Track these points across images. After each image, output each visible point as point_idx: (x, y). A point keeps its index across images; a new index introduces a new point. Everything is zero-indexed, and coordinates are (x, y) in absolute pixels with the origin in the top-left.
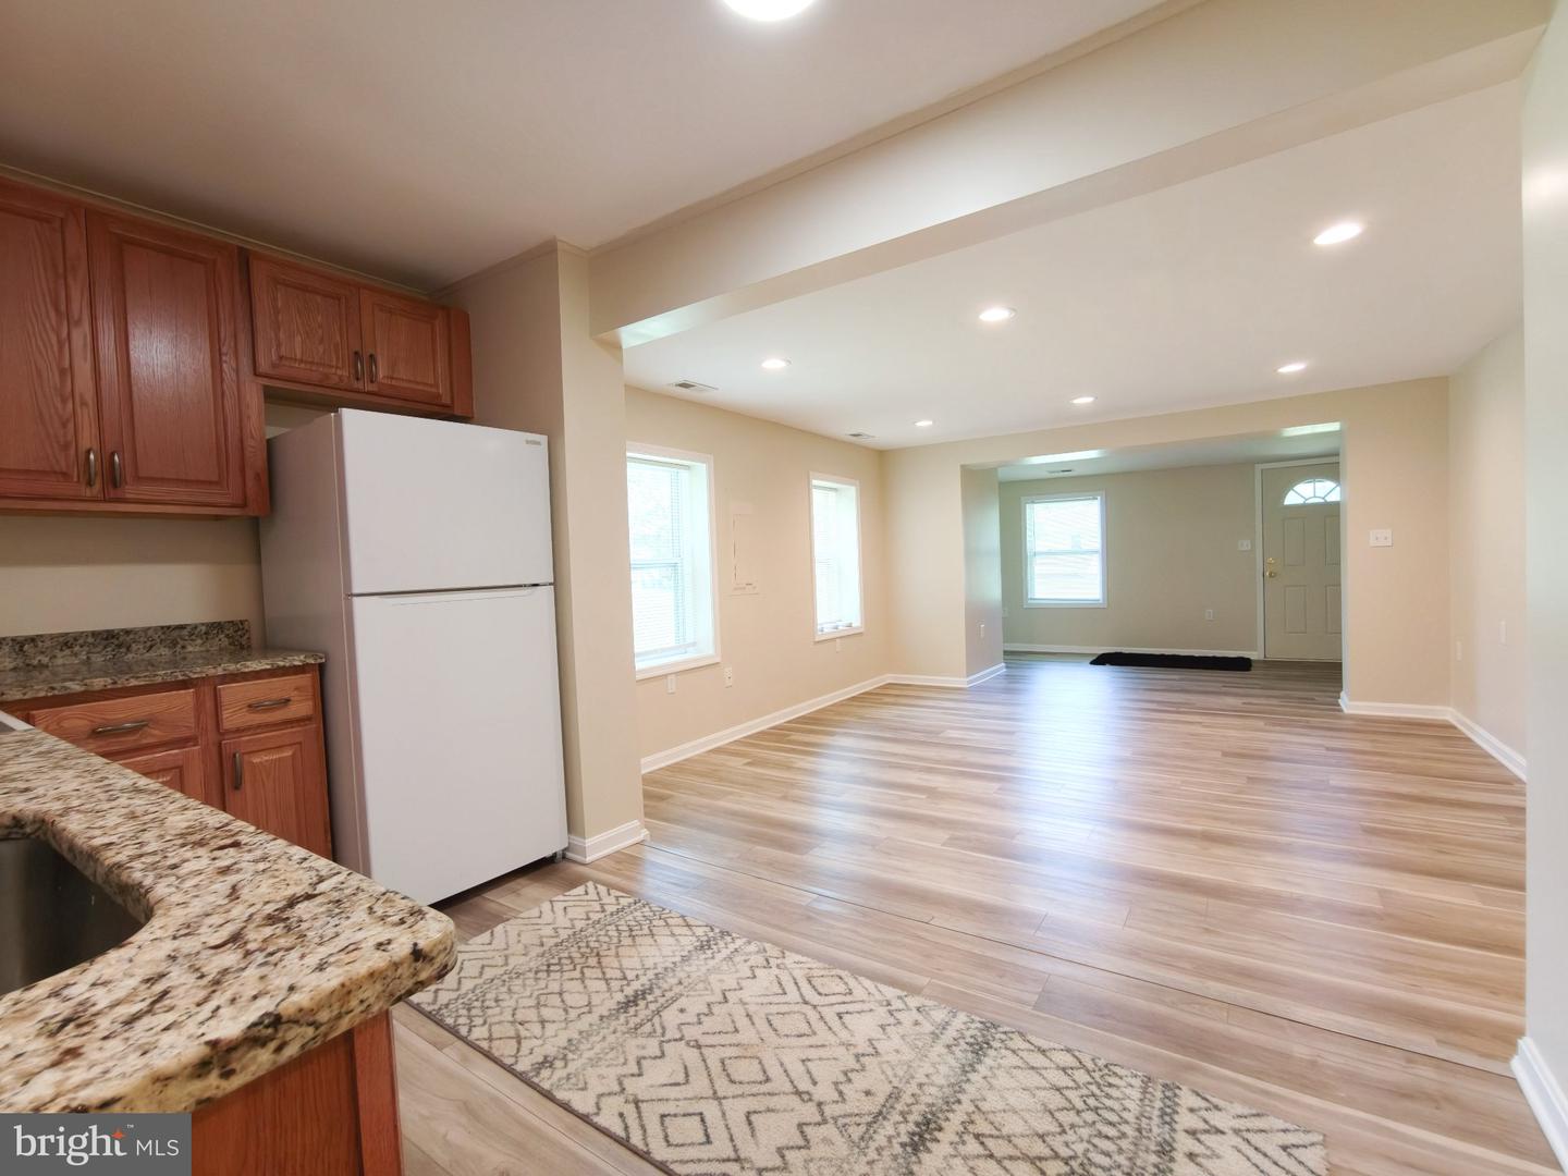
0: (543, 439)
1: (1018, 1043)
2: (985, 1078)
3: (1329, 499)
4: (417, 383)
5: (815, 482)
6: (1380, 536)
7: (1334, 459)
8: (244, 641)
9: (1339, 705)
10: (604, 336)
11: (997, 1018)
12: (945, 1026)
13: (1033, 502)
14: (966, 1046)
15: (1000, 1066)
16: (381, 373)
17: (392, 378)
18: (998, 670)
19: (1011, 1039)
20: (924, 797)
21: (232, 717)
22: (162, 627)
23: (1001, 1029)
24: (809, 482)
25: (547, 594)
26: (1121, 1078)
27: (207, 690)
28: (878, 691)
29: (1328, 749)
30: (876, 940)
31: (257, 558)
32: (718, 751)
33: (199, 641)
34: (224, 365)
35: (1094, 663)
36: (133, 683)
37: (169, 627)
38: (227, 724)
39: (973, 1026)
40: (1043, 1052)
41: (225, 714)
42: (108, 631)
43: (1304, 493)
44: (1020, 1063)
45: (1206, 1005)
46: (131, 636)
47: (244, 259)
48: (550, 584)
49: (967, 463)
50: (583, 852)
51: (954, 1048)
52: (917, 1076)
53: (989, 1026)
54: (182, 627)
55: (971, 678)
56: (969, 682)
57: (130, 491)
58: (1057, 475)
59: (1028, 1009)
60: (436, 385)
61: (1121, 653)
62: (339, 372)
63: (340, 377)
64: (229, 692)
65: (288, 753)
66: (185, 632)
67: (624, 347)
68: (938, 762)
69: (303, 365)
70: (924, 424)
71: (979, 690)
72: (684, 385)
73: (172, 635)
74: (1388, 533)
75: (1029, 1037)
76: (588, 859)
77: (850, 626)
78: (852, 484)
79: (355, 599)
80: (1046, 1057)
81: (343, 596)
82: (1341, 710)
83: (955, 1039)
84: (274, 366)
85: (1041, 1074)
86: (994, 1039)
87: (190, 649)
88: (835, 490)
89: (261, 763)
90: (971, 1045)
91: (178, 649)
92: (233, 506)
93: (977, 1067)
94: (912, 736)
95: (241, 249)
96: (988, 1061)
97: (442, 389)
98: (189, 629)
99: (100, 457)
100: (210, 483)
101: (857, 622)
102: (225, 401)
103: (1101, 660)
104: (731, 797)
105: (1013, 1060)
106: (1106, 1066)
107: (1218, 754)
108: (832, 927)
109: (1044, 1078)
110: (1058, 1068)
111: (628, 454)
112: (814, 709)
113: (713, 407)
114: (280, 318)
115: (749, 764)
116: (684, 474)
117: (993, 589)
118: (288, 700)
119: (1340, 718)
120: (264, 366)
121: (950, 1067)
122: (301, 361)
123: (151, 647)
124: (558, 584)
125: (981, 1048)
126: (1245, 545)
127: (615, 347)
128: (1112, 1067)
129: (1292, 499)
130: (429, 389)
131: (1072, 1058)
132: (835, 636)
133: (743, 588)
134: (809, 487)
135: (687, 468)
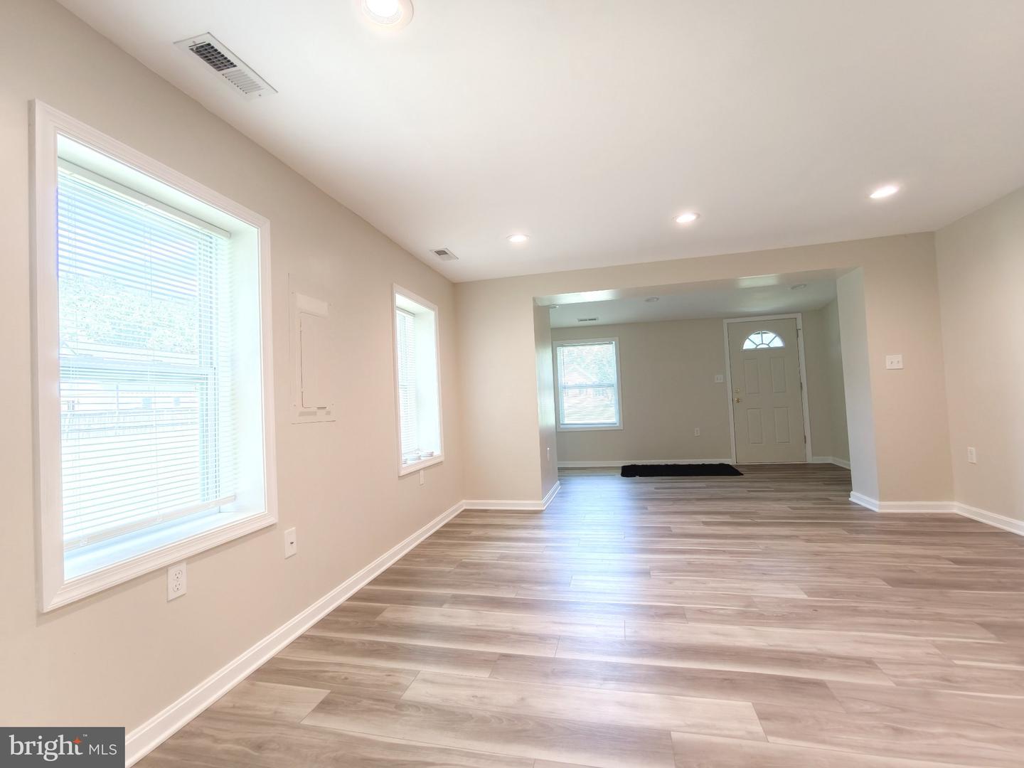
3: (772, 345)
6: (894, 361)
13: (563, 346)
18: (556, 489)
35: (623, 475)
55: (544, 500)
58: (581, 324)
70: (519, 239)
71: (554, 511)
74: (900, 357)
77: (431, 455)
101: (437, 451)
103: (628, 472)
117: (551, 416)
126: (719, 379)
129: (747, 345)
132: (418, 468)
133: (314, 413)
134: (392, 307)
135: (229, 233)
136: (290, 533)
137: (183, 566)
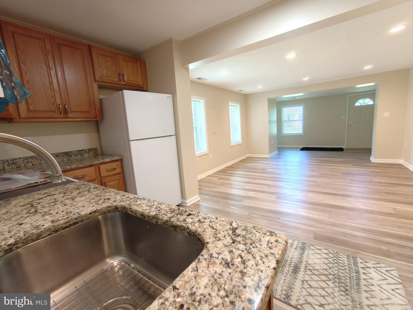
0: (171, 96)
1: (312, 248)
2: (307, 256)
3: (368, 104)
4: (134, 81)
5: (230, 104)
6: (387, 114)
7: (374, 92)
8: (97, 153)
9: (370, 160)
10: (185, 66)
11: (305, 242)
12: (293, 244)
13: (284, 107)
14: (299, 249)
15: (310, 253)
16: (126, 79)
17: (128, 80)
18: (276, 153)
19: (310, 247)
20: (267, 187)
21: (104, 173)
22: (78, 151)
23: (307, 244)
24: (228, 104)
25: (173, 138)
26: (341, 255)
27: (97, 167)
28: (246, 159)
29: (370, 172)
30: (268, 223)
31: (98, 131)
32: (209, 176)
33: (87, 154)
34: (88, 79)
35: (301, 150)
36: (81, 166)
37: (80, 150)
38: (102, 175)
39: (300, 244)
40: (319, 250)
41: (102, 173)
42: (66, 152)
43: (360, 103)
44: (314, 252)
45: (358, 238)
46: (72, 153)
47: (90, 48)
48: (174, 135)
49: (269, 97)
50: (186, 203)
51: (297, 249)
52: (290, 256)
53: (304, 244)
54: (82, 150)
55: (270, 155)
56: (269, 156)
57: (70, 115)
58: (290, 100)
59: (312, 239)
60: (139, 82)
61: (307, 147)
62: (116, 79)
63: (116, 81)
64: (102, 167)
65: (116, 182)
66: (83, 152)
67: (190, 69)
68: (268, 177)
69: (106, 78)
70: (260, 87)
71: (272, 158)
72: (199, 79)
73: (81, 152)
74: (389, 113)
75: (315, 246)
76: (188, 205)
78: (239, 104)
79: (131, 142)
80: (320, 251)
81: (127, 141)
82: (371, 161)
83: (296, 247)
84: (100, 78)
85: (320, 255)
86: (306, 247)
87: (85, 156)
88: (234, 106)
89: (111, 185)
90: (301, 248)
91: (82, 156)
92: (94, 118)
93: (304, 253)
94: (259, 171)
95: (88, 45)
96: (306, 252)
97: (141, 83)
98: (84, 151)
99: (62, 106)
100: (88, 112)
101: (240, 141)
102: (89, 89)
103: (303, 149)
104: (217, 188)
105: (312, 252)
106: (337, 253)
107: (341, 174)
108: (256, 221)
109: (322, 256)
110: (324, 253)
111: (192, 99)
112: (231, 164)
113: (205, 84)
114: (100, 65)
115: (218, 179)
116: (197, 103)
117: (275, 131)
118: (115, 169)
119: (370, 163)
120: (97, 79)
121: (297, 254)
122: (106, 77)
123: (76, 156)
124: (177, 135)
125: (303, 249)
126: (343, 117)
127: (187, 69)
128: (338, 253)
129: (357, 104)
130: (137, 83)
131: (327, 251)
132: (235, 145)
133: (213, 133)
134: (228, 105)
135: (199, 101)
136: (211, 155)
137: (198, 157)
